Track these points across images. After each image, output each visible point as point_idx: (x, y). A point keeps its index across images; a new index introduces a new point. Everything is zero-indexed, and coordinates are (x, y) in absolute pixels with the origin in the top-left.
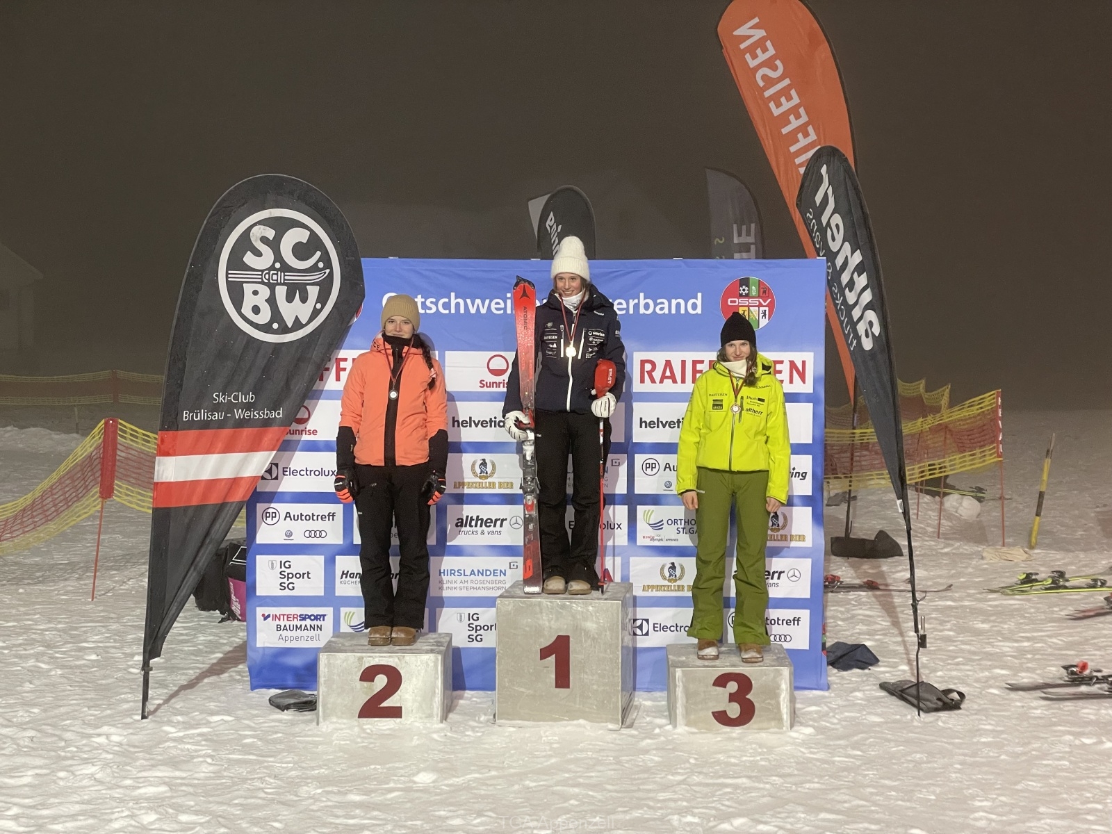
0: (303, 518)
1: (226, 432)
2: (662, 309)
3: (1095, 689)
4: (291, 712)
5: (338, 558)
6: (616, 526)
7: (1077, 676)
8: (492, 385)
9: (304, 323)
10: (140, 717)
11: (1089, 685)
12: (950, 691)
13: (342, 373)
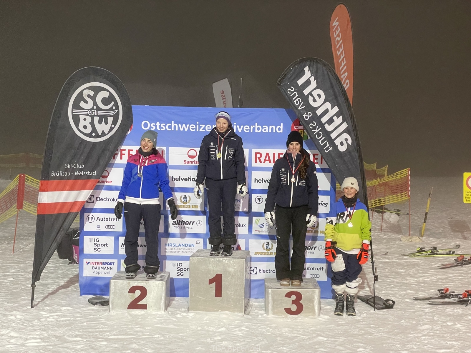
0: (105, 220)
1: (71, 182)
2: (265, 130)
3: (451, 300)
4: (98, 306)
5: (120, 237)
6: (243, 226)
7: (444, 294)
8: (189, 162)
9: (106, 133)
10: (30, 307)
11: (449, 298)
12: (388, 300)
13: (123, 156)
